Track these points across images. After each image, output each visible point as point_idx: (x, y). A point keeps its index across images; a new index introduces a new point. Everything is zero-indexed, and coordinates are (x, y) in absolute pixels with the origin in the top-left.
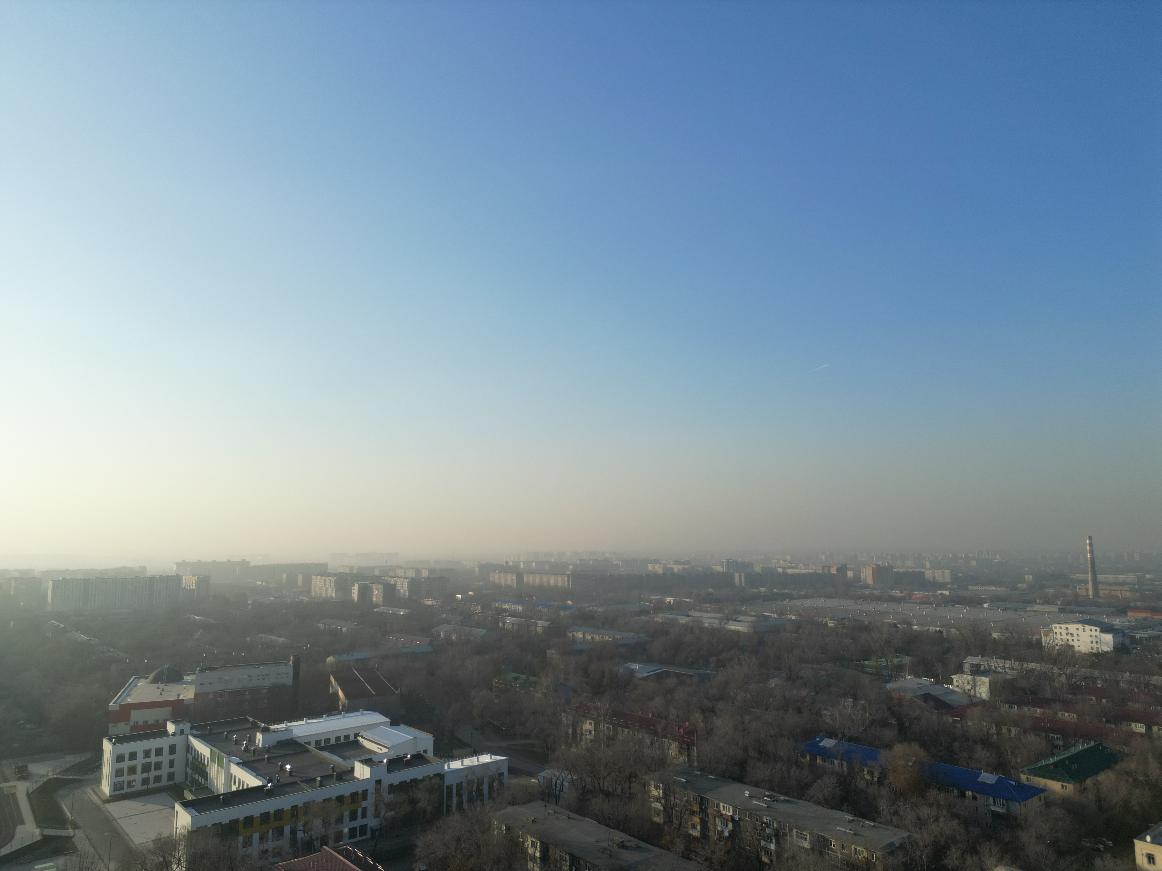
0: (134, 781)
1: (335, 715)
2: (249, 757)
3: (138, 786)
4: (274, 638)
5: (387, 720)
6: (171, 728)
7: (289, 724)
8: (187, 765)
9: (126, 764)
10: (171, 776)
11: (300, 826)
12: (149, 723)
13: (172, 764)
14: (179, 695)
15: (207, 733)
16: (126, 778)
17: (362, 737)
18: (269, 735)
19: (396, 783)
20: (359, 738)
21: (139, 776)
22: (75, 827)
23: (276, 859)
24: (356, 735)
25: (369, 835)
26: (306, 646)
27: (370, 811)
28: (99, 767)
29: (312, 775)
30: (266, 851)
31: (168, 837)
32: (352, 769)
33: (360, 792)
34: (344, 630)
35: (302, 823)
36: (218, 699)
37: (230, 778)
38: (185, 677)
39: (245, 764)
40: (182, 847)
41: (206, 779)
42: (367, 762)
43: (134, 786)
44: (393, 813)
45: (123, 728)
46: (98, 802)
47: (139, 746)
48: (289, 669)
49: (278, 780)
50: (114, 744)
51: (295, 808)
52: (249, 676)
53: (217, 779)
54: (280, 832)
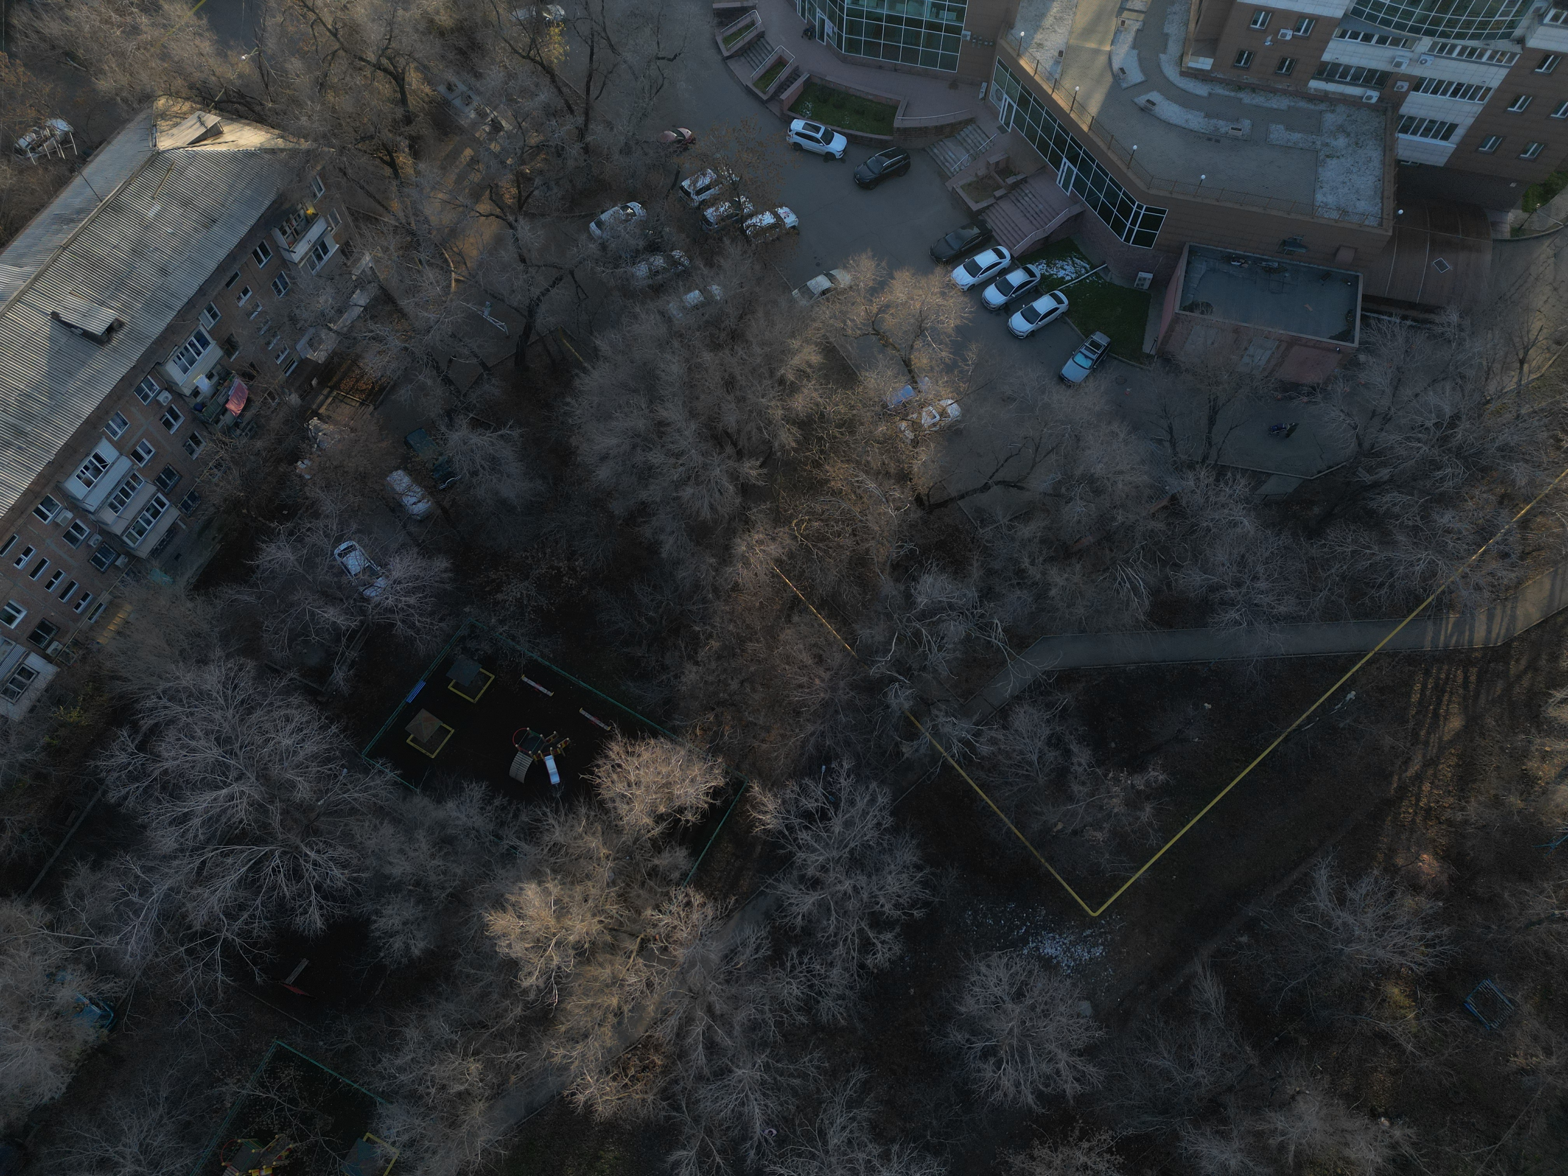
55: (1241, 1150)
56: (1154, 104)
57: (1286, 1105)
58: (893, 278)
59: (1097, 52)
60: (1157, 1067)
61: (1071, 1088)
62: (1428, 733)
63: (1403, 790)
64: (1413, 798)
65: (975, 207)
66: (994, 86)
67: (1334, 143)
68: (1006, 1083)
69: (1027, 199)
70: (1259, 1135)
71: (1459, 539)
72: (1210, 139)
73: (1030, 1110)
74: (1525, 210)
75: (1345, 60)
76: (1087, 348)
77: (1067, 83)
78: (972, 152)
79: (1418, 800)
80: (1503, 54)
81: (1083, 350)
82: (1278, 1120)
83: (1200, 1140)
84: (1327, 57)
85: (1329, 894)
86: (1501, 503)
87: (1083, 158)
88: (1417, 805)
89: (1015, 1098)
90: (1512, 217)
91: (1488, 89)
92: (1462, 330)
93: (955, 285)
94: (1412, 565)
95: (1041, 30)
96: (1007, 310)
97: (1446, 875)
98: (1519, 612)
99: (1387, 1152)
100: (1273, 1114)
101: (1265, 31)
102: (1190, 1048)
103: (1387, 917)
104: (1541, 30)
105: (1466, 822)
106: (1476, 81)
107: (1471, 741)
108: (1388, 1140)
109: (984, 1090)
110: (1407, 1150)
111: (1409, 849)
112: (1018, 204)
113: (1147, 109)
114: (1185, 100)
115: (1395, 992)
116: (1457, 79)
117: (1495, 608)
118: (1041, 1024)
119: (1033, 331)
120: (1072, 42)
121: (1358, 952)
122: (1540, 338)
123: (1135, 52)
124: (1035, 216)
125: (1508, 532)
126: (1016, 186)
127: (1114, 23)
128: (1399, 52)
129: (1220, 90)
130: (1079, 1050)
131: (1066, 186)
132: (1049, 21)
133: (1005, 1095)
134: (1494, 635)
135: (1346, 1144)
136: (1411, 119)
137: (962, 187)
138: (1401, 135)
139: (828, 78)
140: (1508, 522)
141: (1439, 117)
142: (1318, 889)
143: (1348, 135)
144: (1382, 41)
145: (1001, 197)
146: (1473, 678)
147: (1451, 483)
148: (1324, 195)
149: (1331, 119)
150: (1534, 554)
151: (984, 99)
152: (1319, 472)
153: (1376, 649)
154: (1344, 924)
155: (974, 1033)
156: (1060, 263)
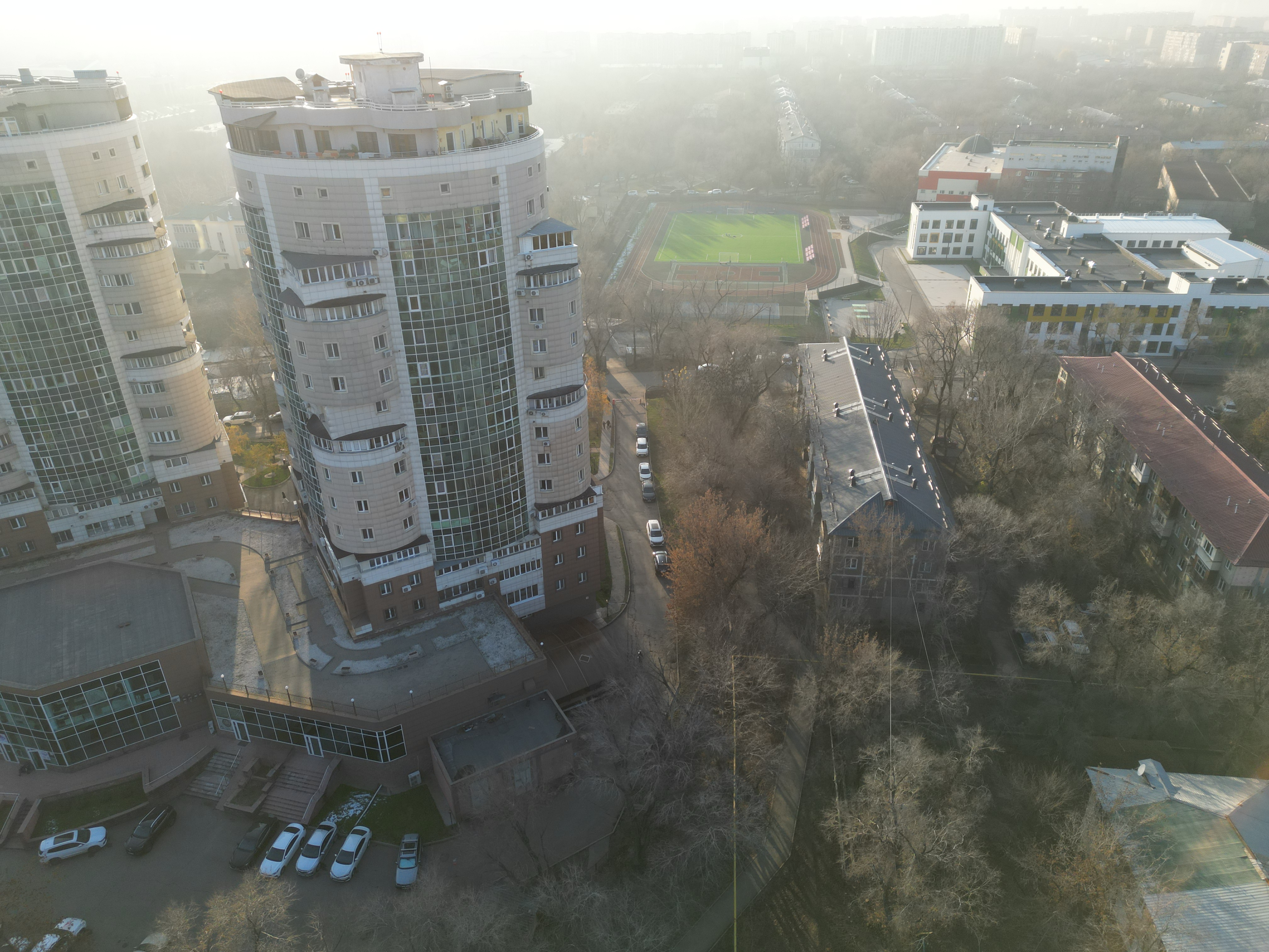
0: (935, 248)
1: (1158, 215)
2: (1050, 245)
3: (939, 255)
4: (1100, 112)
5: (1228, 232)
6: (975, 202)
7: (1101, 217)
8: (986, 242)
9: (930, 231)
10: (969, 250)
11: (1093, 325)
12: (954, 194)
13: (971, 238)
14: (986, 168)
15: (1010, 212)
16: (928, 244)
17: (1188, 246)
18: (1075, 226)
19: (1220, 306)
20: (1183, 247)
21: (940, 245)
22: (884, 279)
23: (1061, 352)
24: (1181, 243)
25: (1171, 353)
26: (1139, 126)
27: (1179, 329)
28: (906, 229)
29: (1117, 277)
30: (1052, 342)
31: (961, 307)
32: (1167, 281)
33: (1171, 306)
34: (1196, 109)
35: (1096, 323)
36: (1027, 178)
37: (1027, 263)
38: (995, 149)
39: (1045, 252)
40: (972, 319)
41: (1003, 260)
42: (1189, 276)
43: (935, 253)
44: (1206, 337)
45: (929, 196)
46: (904, 262)
47: (943, 216)
48: (1112, 154)
49: (1078, 276)
50: (921, 210)
51: (1091, 307)
52: (1064, 156)
53: (1014, 261)
54: (1070, 327)
56: (349, 668)
58: (207, 909)
59: (287, 659)
65: (251, 810)
66: (219, 720)
67: (477, 629)
69: (290, 778)
71: (718, 807)
72: (400, 668)
74: (603, 607)
75: (451, 584)
76: (405, 852)
77: (277, 688)
78: (226, 773)
80: (532, 542)
81: (403, 856)
84: (439, 588)
86: (720, 769)
87: (319, 728)
90: (599, 613)
91: (538, 561)
92: (623, 686)
93: (268, 878)
94: (709, 844)
95: (236, 667)
96: (323, 867)
98: (783, 826)
101: (393, 593)
104: (541, 523)
106: (529, 560)
107: (830, 933)
112: (287, 786)
113: (346, 673)
114: (369, 655)
116: (519, 564)
117: (770, 834)
119: (355, 869)
120: (264, 662)
122: (663, 665)
123: (315, 645)
124: (305, 786)
125: (737, 781)
126: (278, 774)
127: (289, 637)
128: (478, 566)
129: (387, 638)
131: (317, 751)
132: (238, 659)
134: (783, 851)
136: (511, 594)
137: (232, 802)
138: (511, 605)
139: (61, 792)
140: (733, 777)
141: (525, 585)
143: (482, 620)
144: (465, 565)
145: (270, 789)
146: (796, 889)
147: (687, 777)
148: (493, 659)
149: (466, 618)
150: (760, 785)
151: (215, 732)
152: (614, 824)
153: (735, 917)
156: (345, 807)
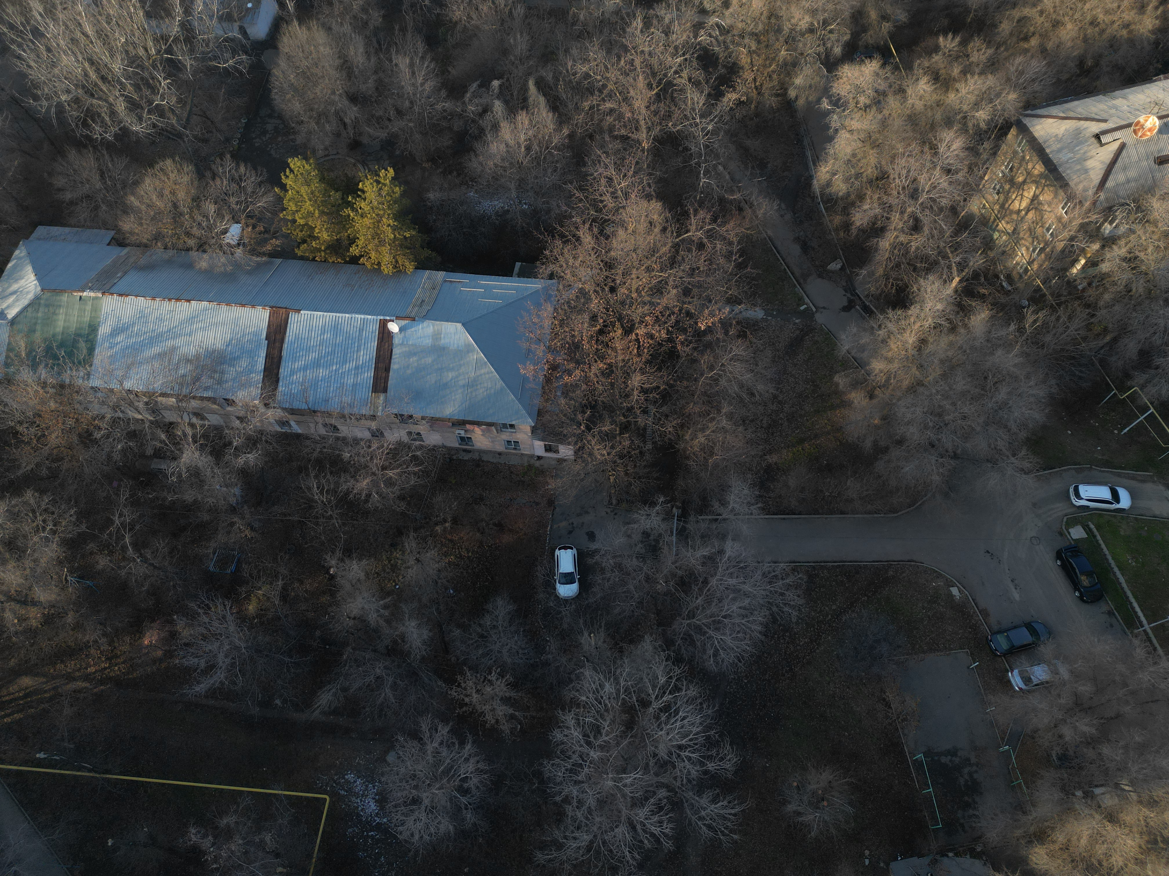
55: (403, 625)
57: (361, 619)
60: (394, 695)
61: (444, 730)
62: (46, 692)
63: (102, 682)
64: (106, 672)
68: (471, 766)
70: (388, 622)
73: (474, 742)
79: (105, 668)
82: (373, 618)
83: (414, 647)
85: (211, 676)
88: (109, 667)
89: (475, 755)
97: (152, 625)
99: (347, 561)
100: (372, 622)
102: (369, 685)
103: (205, 638)
105: (105, 635)
107: (37, 665)
108: (341, 564)
109: (485, 776)
110: (338, 554)
111: (148, 653)
115: (252, 608)
118: (421, 775)
121: (240, 639)
130: (419, 742)
133: (478, 762)
135: (359, 580)
142: (213, 684)
154: (226, 656)
155: (459, 809)
